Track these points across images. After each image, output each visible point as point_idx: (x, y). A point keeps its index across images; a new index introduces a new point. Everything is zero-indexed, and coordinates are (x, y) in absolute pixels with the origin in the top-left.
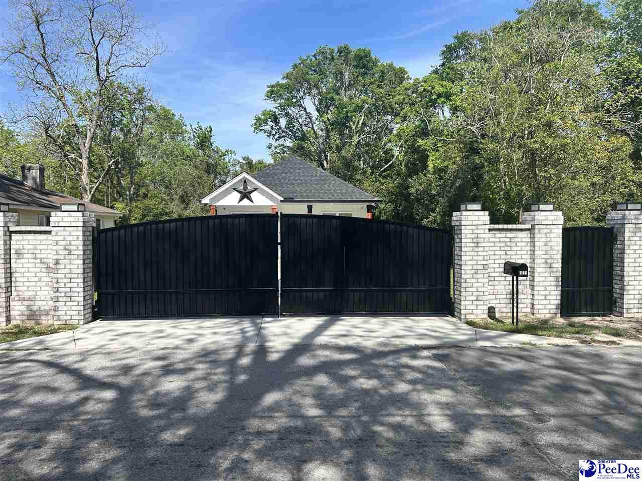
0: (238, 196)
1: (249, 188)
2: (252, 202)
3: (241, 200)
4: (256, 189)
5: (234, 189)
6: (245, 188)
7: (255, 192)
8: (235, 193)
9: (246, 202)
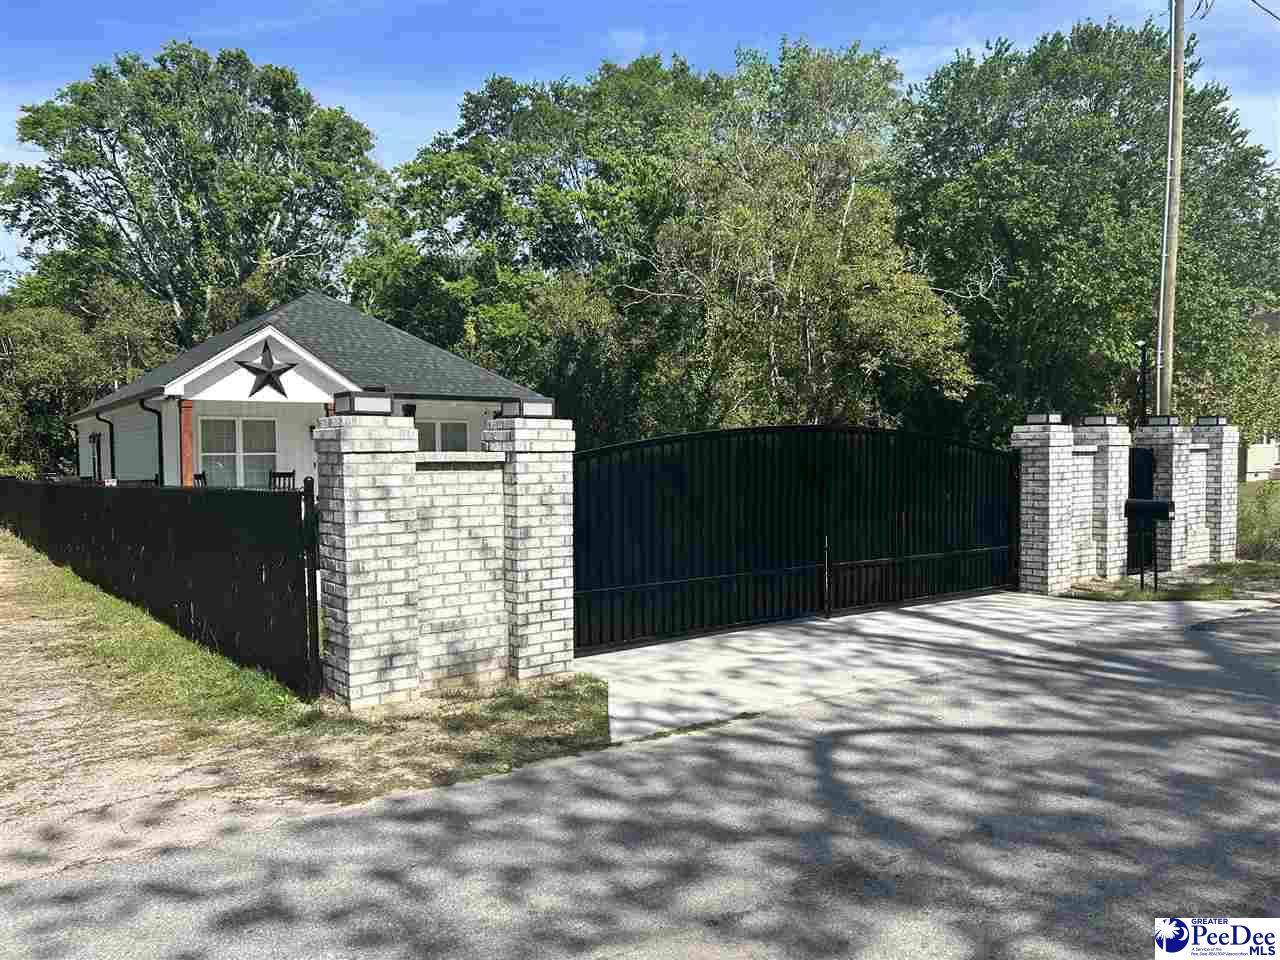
0: (250, 379)
1: (276, 362)
2: (284, 394)
3: (257, 388)
4: (292, 366)
5: (242, 364)
6: (268, 361)
7: (291, 372)
8: (243, 371)
9: (268, 394)
